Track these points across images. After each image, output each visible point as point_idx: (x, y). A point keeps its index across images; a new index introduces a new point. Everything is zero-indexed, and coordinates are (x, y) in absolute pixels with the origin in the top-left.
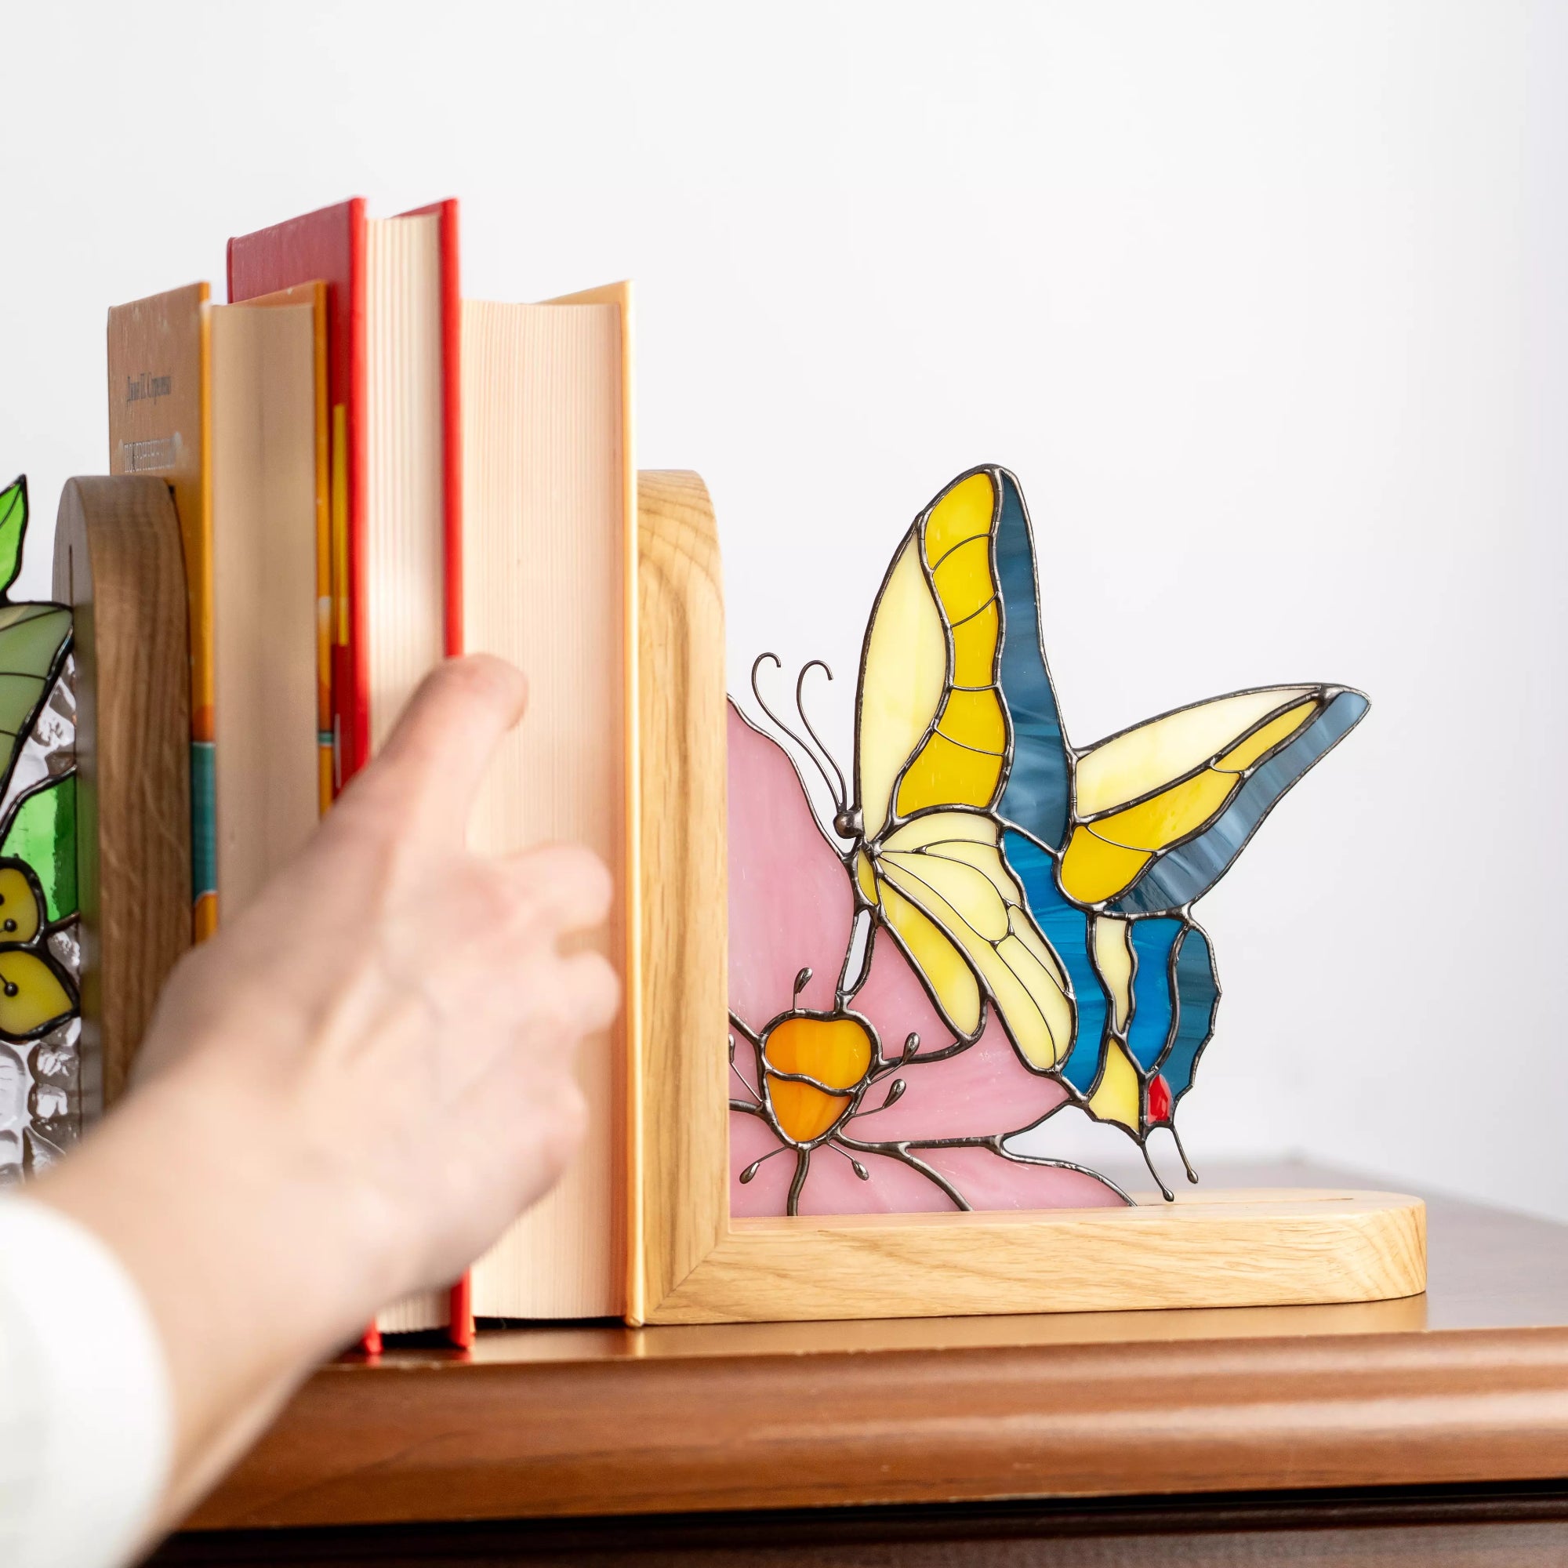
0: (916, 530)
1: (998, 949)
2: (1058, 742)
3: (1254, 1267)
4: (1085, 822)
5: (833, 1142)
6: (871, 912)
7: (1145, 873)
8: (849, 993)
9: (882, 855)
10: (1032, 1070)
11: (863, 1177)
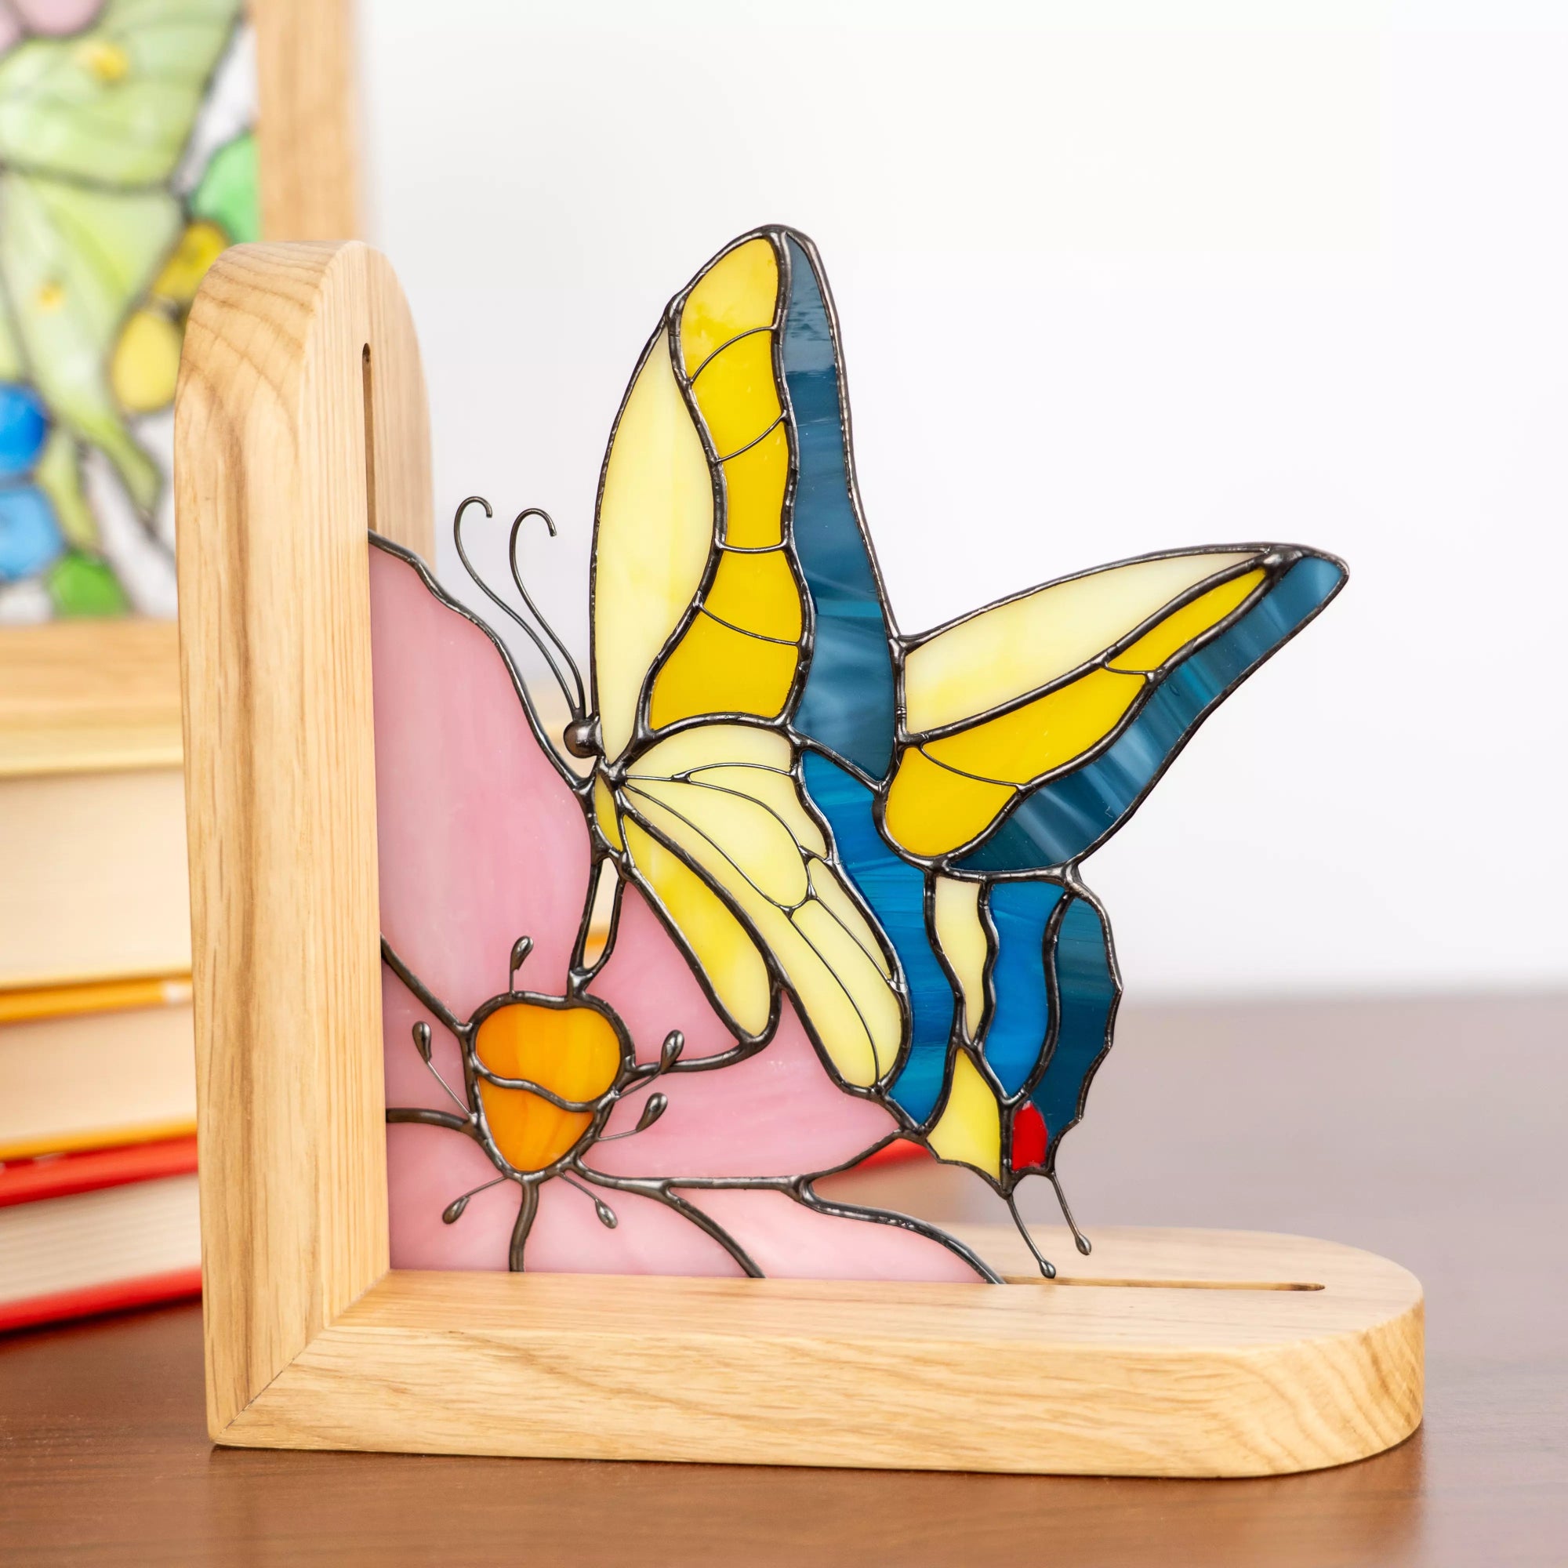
0: (670, 322)
1: (794, 918)
2: (880, 625)
3: (1086, 1419)
4: (918, 742)
5: (570, 1175)
6: (617, 862)
7: (1007, 816)
8: (589, 971)
9: (630, 782)
10: (848, 1089)
11: (610, 1224)
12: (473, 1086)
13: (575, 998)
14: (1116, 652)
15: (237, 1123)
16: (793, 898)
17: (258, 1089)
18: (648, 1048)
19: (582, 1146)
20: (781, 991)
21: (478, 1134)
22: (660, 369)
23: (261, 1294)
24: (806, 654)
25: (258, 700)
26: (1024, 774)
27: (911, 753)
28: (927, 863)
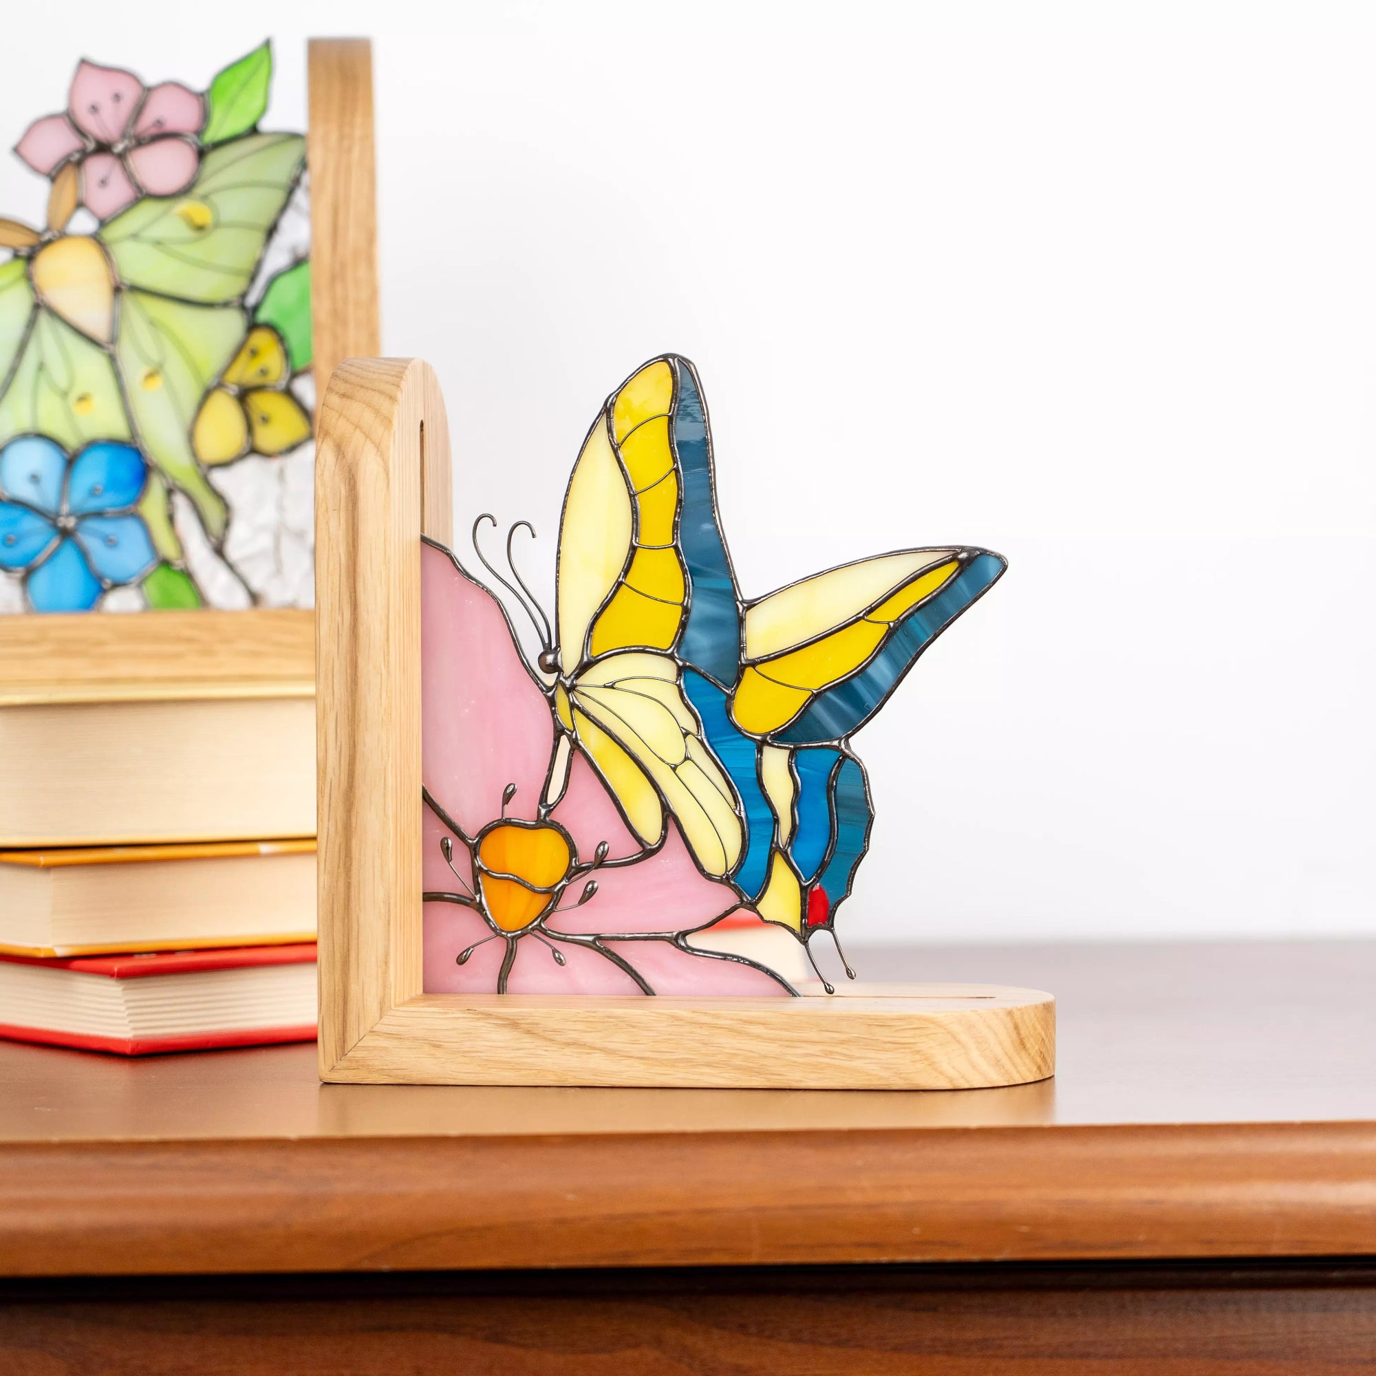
0: (607, 410)
1: (677, 771)
2: (730, 593)
3: (845, 1055)
4: (754, 664)
5: (537, 933)
6: (569, 737)
7: (806, 710)
8: (551, 805)
9: (578, 688)
10: (709, 877)
11: (560, 962)
12: (477, 877)
13: (542, 823)
14: (871, 610)
15: (341, 884)
16: (677, 759)
17: (355, 863)
18: (587, 853)
19: (545, 915)
20: (669, 816)
21: (480, 908)
22: (601, 437)
23: (354, 988)
24: (686, 611)
25: (362, 630)
26: (816, 684)
27: (749, 670)
28: (758, 738)
